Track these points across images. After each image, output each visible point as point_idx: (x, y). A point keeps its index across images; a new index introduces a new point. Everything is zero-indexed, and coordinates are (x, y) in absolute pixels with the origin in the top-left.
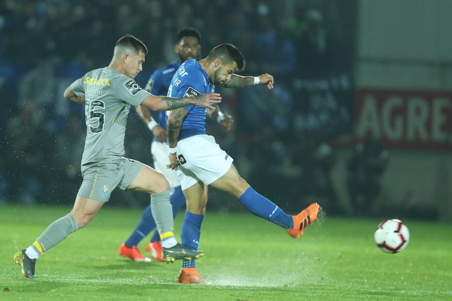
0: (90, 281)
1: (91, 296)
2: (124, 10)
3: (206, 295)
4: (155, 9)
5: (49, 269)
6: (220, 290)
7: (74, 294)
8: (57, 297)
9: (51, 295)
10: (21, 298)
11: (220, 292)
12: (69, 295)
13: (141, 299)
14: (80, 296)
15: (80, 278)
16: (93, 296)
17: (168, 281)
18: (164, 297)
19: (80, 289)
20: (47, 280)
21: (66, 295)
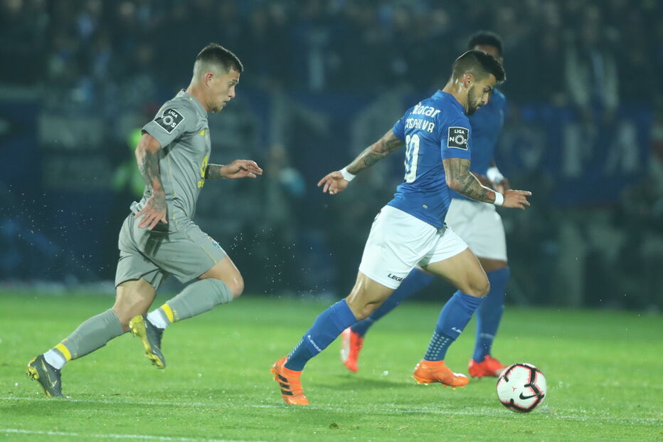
0: (456, 413)
1: (457, 435)
2: (506, 15)
3: (626, 434)
4: (552, 13)
5: (396, 395)
6: (647, 427)
7: (434, 432)
8: (407, 436)
9: (399, 434)
10: (354, 438)
11: (647, 429)
12: (425, 434)
13: (531, 440)
14: (442, 435)
15: (442, 408)
16: (461, 436)
17: (571, 414)
18: (564, 436)
19: (442, 425)
20: (393, 413)
21: (422, 434)
